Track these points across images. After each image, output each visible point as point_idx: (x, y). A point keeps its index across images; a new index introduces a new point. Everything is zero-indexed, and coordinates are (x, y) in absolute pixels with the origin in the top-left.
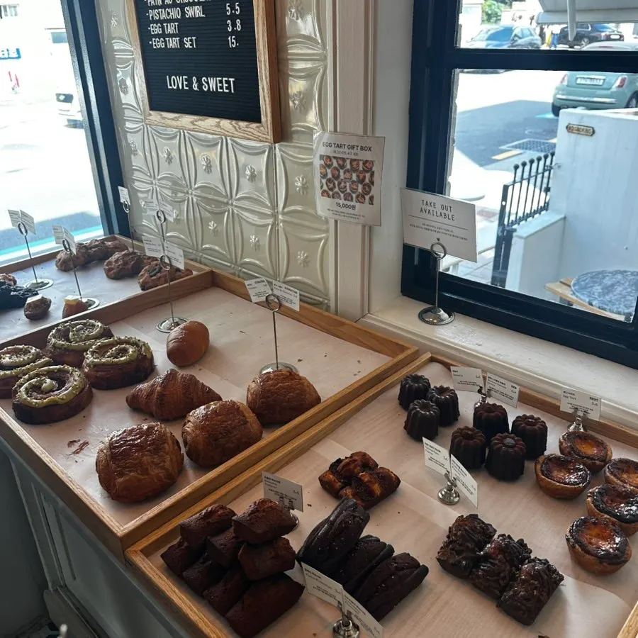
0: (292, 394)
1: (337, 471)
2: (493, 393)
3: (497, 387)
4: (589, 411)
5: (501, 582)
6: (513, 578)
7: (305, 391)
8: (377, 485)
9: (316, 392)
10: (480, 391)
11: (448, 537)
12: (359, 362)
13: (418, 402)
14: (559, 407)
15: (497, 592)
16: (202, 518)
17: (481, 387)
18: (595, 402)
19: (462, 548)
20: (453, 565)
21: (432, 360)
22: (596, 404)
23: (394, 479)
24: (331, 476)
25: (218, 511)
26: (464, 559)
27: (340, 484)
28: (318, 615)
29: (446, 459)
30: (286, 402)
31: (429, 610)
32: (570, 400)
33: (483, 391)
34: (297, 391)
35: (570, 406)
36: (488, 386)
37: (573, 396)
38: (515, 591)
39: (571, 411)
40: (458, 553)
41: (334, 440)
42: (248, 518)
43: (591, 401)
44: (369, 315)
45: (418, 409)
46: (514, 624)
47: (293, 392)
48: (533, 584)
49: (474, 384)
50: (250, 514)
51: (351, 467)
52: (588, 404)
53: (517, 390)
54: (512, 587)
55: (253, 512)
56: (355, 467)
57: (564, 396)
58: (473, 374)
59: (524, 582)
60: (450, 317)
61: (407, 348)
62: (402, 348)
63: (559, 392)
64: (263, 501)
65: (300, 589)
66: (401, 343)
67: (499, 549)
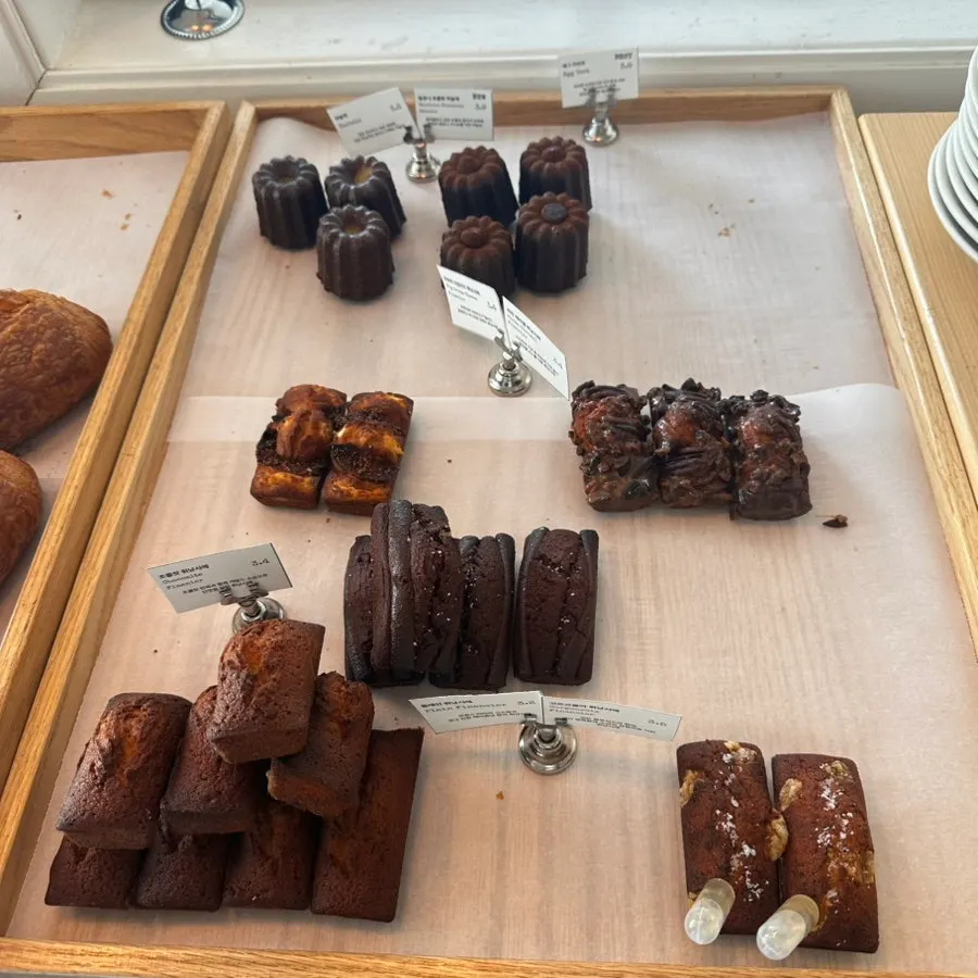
0: (40, 346)
1: (281, 458)
2: (436, 129)
3: (443, 112)
4: (618, 85)
5: (723, 475)
6: (736, 454)
7: (65, 320)
8: (386, 437)
9: (86, 311)
10: (408, 138)
11: (582, 453)
12: (106, 193)
13: (330, 219)
14: (560, 103)
15: (725, 496)
16: (105, 777)
17: (409, 129)
18: (626, 61)
19: (625, 460)
20: (627, 497)
21: (262, 117)
22: (630, 65)
23: (402, 405)
24: (279, 475)
25: (127, 731)
26: (638, 475)
27: (307, 479)
28: (472, 754)
29: (494, 307)
30: (38, 372)
31: (638, 599)
32: (578, 79)
33: (416, 135)
34: (49, 333)
35: (581, 90)
36: (422, 120)
37: (582, 68)
38: (759, 478)
39: (582, 101)
40: (623, 472)
41: (200, 394)
42: (251, 712)
43: (620, 61)
44: (49, 74)
45: (342, 235)
46: (774, 529)
47: (38, 340)
48: (785, 446)
49: (391, 127)
50: (246, 700)
51: (309, 431)
52: (613, 71)
53: (488, 102)
54: (744, 474)
55: (248, 690)
56: (316, 427)
57: (565, 74)
58: (382, 107)
59: (761, 453)
60: (232, 7)
61: (204, 113)
62: (192, 119)
63: (554, 73)
64: (244, 648)
65: (413, 739)
66: (181, 106)
67: (689, 422)
